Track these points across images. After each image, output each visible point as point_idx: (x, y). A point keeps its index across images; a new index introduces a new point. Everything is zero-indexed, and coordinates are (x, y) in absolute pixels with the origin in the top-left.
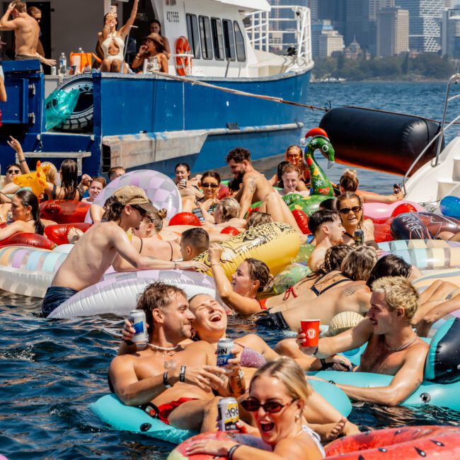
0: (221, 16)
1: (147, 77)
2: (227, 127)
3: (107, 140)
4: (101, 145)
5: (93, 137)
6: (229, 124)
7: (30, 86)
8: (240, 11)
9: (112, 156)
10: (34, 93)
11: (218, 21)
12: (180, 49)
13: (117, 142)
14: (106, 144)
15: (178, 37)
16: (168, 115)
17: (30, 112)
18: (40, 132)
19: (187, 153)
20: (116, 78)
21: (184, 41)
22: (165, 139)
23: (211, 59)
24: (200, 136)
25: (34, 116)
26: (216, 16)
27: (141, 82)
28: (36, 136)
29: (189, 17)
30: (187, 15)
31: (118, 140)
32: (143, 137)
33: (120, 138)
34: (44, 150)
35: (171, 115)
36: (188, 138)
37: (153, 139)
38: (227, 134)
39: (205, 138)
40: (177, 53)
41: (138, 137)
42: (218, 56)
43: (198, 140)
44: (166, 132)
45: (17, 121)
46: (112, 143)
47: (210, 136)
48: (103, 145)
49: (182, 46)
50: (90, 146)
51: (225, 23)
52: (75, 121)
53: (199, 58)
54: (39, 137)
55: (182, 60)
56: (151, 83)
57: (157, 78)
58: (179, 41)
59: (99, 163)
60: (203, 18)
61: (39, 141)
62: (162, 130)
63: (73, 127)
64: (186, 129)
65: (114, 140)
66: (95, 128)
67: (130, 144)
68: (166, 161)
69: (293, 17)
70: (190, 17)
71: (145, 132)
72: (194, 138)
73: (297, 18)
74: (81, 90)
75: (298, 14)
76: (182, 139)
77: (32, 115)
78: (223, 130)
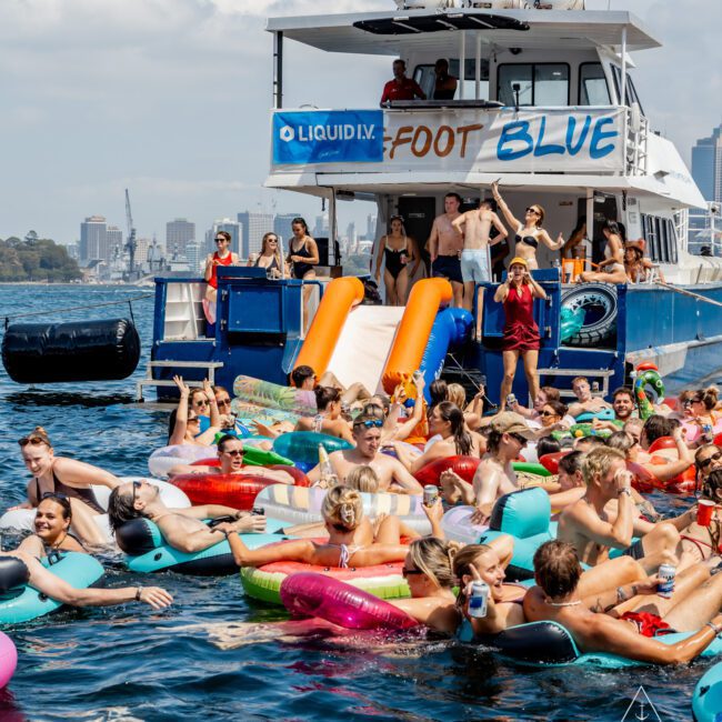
1: (654, 288)
2: (697, 338)
3: (630, 356)
4: (624, 363)
5: (616, 354)
6: (699, 336)
8: (673, 209)
10: (551, 304)
11: (659, 220)
14: (630, 362)
17: (546, 325)
18: (556, 347)
20: (635, 289)
22: (665, 355)
24: (683, 350)
25: (550, 330)
26: (660, 215)
28: (553, 351)
30: (641, 215)
31: (637, 356)
32: (651, 352)
33: (638, 354)
34: (561, 367)
35: (666, 327)
36: (677, 352)
37: (657, 354)
39: (684, 355)
41: (648, 353)
44: (663, 347)
46: (635, 360)
47: (689, 348)
48: (627, 363)
50: (612, 363)
51: (664, 222)
52: (586, 335)
54: (556, 352)
57: (659, 288)
59: (622, 382)
60: (650, 218)
61: (556, 357)
62: (661, 344)
63: (583, 342)
64: (674, 342)
66: (619, 345)
70: (643, 218)
71: (650, 347)
73: (712, 215)
74: (586, 301)
75: (714, 210)
77: (549, 328)
78: (695, 342)
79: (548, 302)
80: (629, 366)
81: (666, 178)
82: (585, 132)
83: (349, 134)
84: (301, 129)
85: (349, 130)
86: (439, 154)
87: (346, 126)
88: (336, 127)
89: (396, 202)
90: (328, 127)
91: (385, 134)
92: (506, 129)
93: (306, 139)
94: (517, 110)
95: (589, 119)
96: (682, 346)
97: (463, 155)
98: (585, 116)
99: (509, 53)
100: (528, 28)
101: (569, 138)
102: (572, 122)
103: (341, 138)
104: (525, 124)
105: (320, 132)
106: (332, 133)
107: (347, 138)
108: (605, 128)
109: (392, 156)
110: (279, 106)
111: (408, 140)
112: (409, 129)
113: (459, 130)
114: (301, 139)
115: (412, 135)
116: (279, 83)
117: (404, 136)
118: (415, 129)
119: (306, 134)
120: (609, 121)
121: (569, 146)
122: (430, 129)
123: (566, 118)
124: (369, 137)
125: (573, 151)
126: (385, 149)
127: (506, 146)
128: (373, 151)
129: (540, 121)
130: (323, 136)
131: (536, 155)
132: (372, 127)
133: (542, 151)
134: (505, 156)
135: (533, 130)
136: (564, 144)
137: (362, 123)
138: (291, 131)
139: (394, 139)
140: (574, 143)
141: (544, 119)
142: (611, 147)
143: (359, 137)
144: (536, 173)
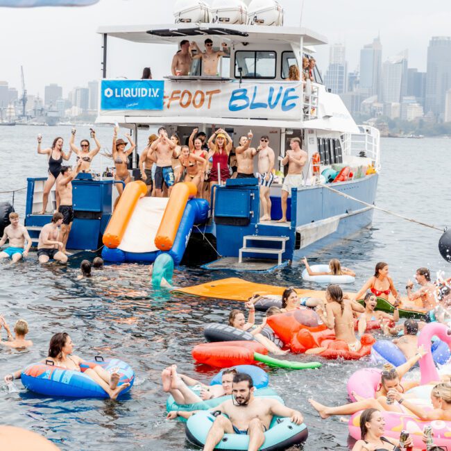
1: (316, 187)
2: (347, 212)
3: (299, 229)
4: (295, 233)
5: (290, 228)
6: (348, 210)
7: (251, 195)
9: (301, 239)
10: (254, 198)
11: (330, 140)
12: (316, 161)
15: (313, 154)
17: (251, 210)
18: (257, 223)
19: (331, 233)
24: (336, 220)
25: (253, 213)
30: (317, 139)
32: (312, 225)
34: (259, 234)
36: (332, 223)
38: (347, 217)
39: (338, 221)
40: (314, 164)
43: (336, 223)
45: (243, 216)
46: (301, 231)
47: (341, 219)
48: (297, 233)
50: (288, 233)
51: (334, 140)
54: (256, 226)
58: (315, 157)
59: (293, 244)
60: (324, 140)
61: (256, 229)
65: (302, 229)
66: (293, 222)
69: (364, 132)
70: (319, 140)
71: (313, 221)
72: (334, 221)
75: (367, 131)
78: (346, 215)
79: (252, 197)
80: (298, 235)
81: (330, 119)
82: (279, 96)
83: (144, 94)
84: (116, 90)
85: (144, 92)
86: (196, 106)
87: (143, 89)
88: (136, 89)
89: (176, 129)
90: (132, 90)
91: (165, 95)
92: (233, 93)
93: (119, 96)
94: (241, 82)
95: (281, 88)
96: (336, 218)
97: (209, 107)
98: (279, 86)
99: (241, 44)
100: (248, 35)
101: (270, 99)
102: (272, 90)
103: (139, 96)
104: (245, 91)
105: (127, 92)
106: (134, 93)
107: (142, 96)
108: (291, 94)
109: (168, 106)
110: (104, 76)
111: (178, 98)
112: (178, 92)
113: (207, 93)
114: (117, 96)
115: (180, 95)
116: (104, 63)
117: (175, 96)
118: (182, 91)
119: (119, 93)
120: (293, 90)
121: (270, 104)
122: (191, 92)
123: (268, 87)
124: (155, 96)
125: (272, 107)
126: (164, 103)
127: (234, 103)
128: (157, 104)
129: (254, 89)
130: (129, 95)
131: (251, 108)
132: (157, 90)
133: (254, 106)
134: (233, 108)
135: (249, 94)
136: (267, 103)
137: (151, 87)
138: (111, 91)
139: (170, 97)
140: (273, 102)
141: (256, 88)
142: (294, 105)
143: (150, 96)
144: (251, 119)
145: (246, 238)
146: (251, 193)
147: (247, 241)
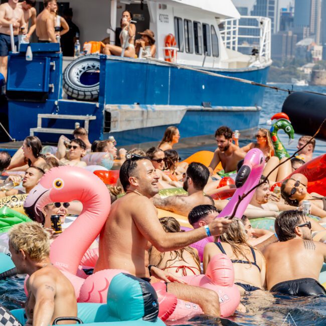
0: (202, 21)
1: (142, 62)
2: (202, 105)
3: (108, 107)
4: (104, 111)
5: (98, 105)
6: (204, 103)
7: (51, 64)
8: (216, 18)
9: (112, 120)
10: (54, 68)
11: (199, 25)
12: (168, 43)
13: (116, 110)
14: (108, 111)
15: (167, 34)
16: (157, 92)
17: (50, 83)
18: (57, 99)
19: (170, 123)
20: (118, 60)
21: (172, 37)
22: (154, 111)
23: (192, 53)
24: (180, 111)
25: (53, 87)
26: (197, 20)
27: (137, 65)
28: (54, 102)
29: (176, 21)
30: (175, 18)
31: (117, 108)
32: (136, 107)
33: (119, 107)
34: (60, 113)
35: (159, 92)
36: (171, 111)
37: (144, 110)
38: (202, 111)
39: (185, 112)
40: (166, 46)
41: (133, 107)
42: (197, 51)
43: (179, 113)
44: (155, 105)
45: (40, 90)
46: (113, 110)
47: (189, 111)
48: (106, 111)
49: (170, 41)
50: (95, 111)
51: (204, 26)
53: (182, 52)
54: (56, 103)
55: (170, 53)
56: (145, 66)
57: (149, 62)
58: (168, 38)
59: (102, 125)
60: (187, 21)
61: (56, 106)
62: (152, 103)
64: (170, 104)
65: (114, 108)
66: (100, 98)
67: (126, 112)
68: (153, 128)
70: (177, 19)
71: (138, 104)
72: (176, 111)
73: (260, 26)
74: (89, 67)
75: (262, 23)
76: (167, 112)
77: (52, 85)
78: (199, 107)
79: (53, 66)
80: (108, 115)
96: (181, 108)
145: (40, 116)
146: (52, 61)
147: (43, 119)
